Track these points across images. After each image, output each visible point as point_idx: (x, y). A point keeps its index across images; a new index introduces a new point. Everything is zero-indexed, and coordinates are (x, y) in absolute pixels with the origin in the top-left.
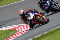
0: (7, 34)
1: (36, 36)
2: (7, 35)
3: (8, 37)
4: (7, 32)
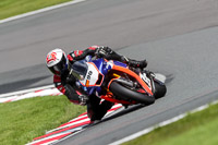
0: (58, 110)
1: (166, 120)
2: (58, 113)
3: (63, 123)
4: (59, 104)
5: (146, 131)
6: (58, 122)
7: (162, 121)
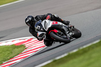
4: (9, 49)
5: (49, 62)
6: (9, 58)
7: (57, 57)
